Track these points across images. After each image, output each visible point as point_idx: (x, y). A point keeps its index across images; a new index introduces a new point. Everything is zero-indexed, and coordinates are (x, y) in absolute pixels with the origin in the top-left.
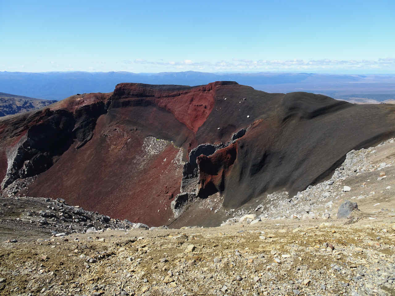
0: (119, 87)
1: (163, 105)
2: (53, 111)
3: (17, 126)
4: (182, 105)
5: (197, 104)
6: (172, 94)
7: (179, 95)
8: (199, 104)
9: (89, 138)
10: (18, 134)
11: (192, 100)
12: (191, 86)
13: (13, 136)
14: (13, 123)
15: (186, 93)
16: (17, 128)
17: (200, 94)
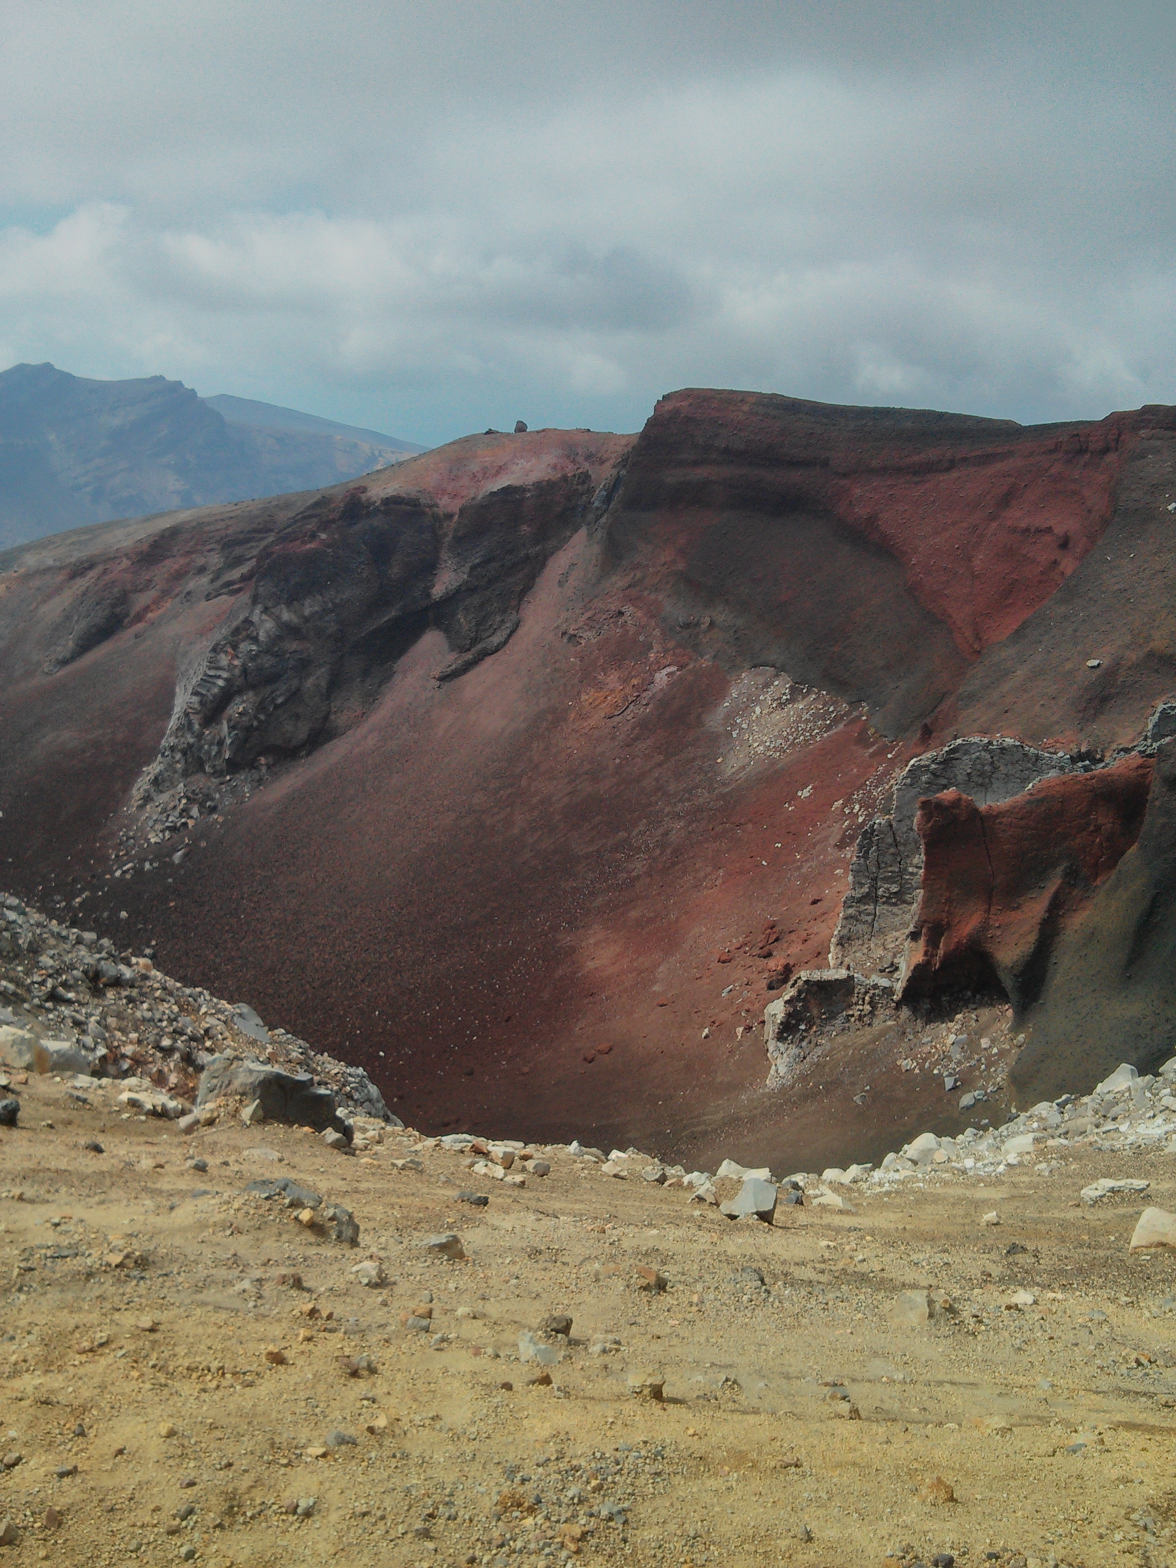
0: (669, 406)
1: (862, 511)
2: (370, 503)
3: (238, 551)
4: (954, 524)
5: (1023, 525)
6: (916, 458)
7: (952, 465)
8: (1039, 521)
9: (496, 639)
10: (236, 587)
11: (1006, 500)
12: (1025, 421)
13: (214, 594)
14: (227, 535)
15: (987, 459)
16: (239, 561)
17: (1053, 471)
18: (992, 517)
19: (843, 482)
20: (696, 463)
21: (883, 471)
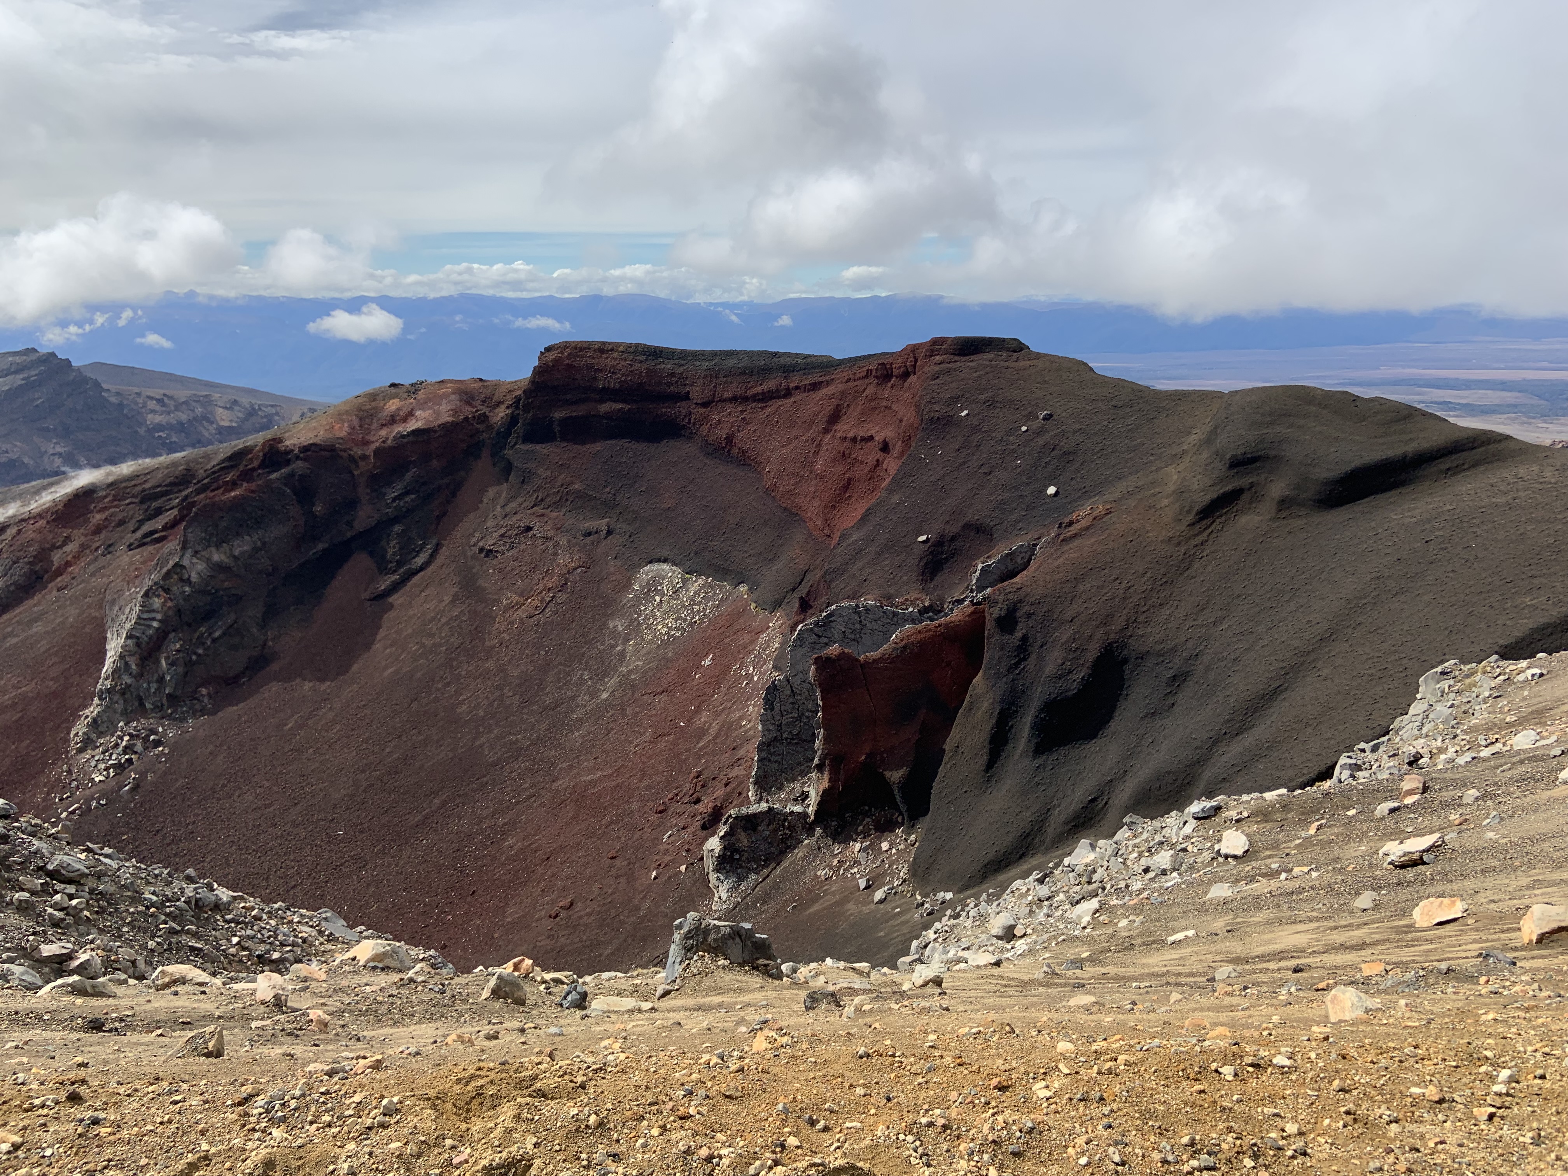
0: (552, 356)
2: (288, 452)
3: (157, 503)
6: (759, 389)
8: (862, 432)
10: (156, 536)
12: (838, 356)
13: (137, 543)
14: (144, 490)
16: (158, 512)
18: (826, 431)
20: (577, 402)
21: (734, 399)
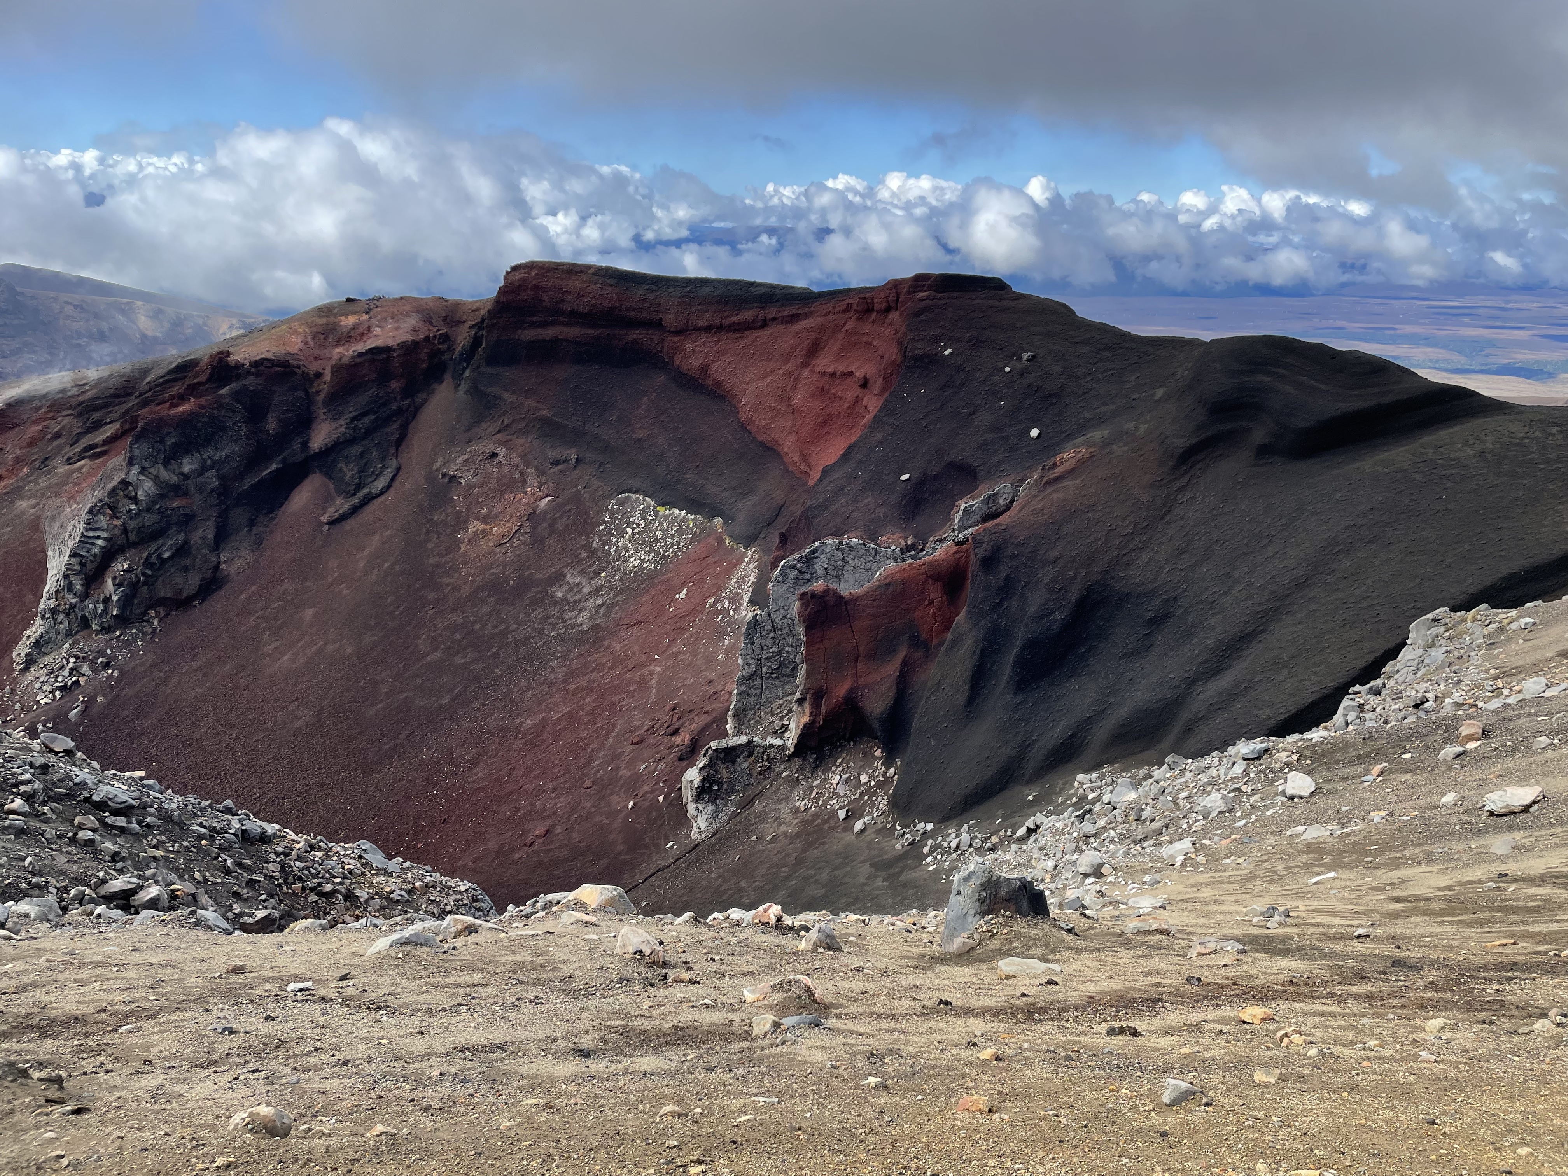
0: (518, 276)
1: (696, 362)
2: (239, 366)
3: (96, 416)
4: (773, 371)
5: (830, 370)
6: (735, 319)
7: (764, 324)
8: (841, 368)
9: (380, 484)
10: (97, 450)
11: (814, 350)
12: (816, 287)
13: (76, 458)
15: (793, 318)
16: (97, 426)
17: (847, 327)
18: (804, 365)
19: (676, 339)
20: (545, 325)
21: (708, 329)
